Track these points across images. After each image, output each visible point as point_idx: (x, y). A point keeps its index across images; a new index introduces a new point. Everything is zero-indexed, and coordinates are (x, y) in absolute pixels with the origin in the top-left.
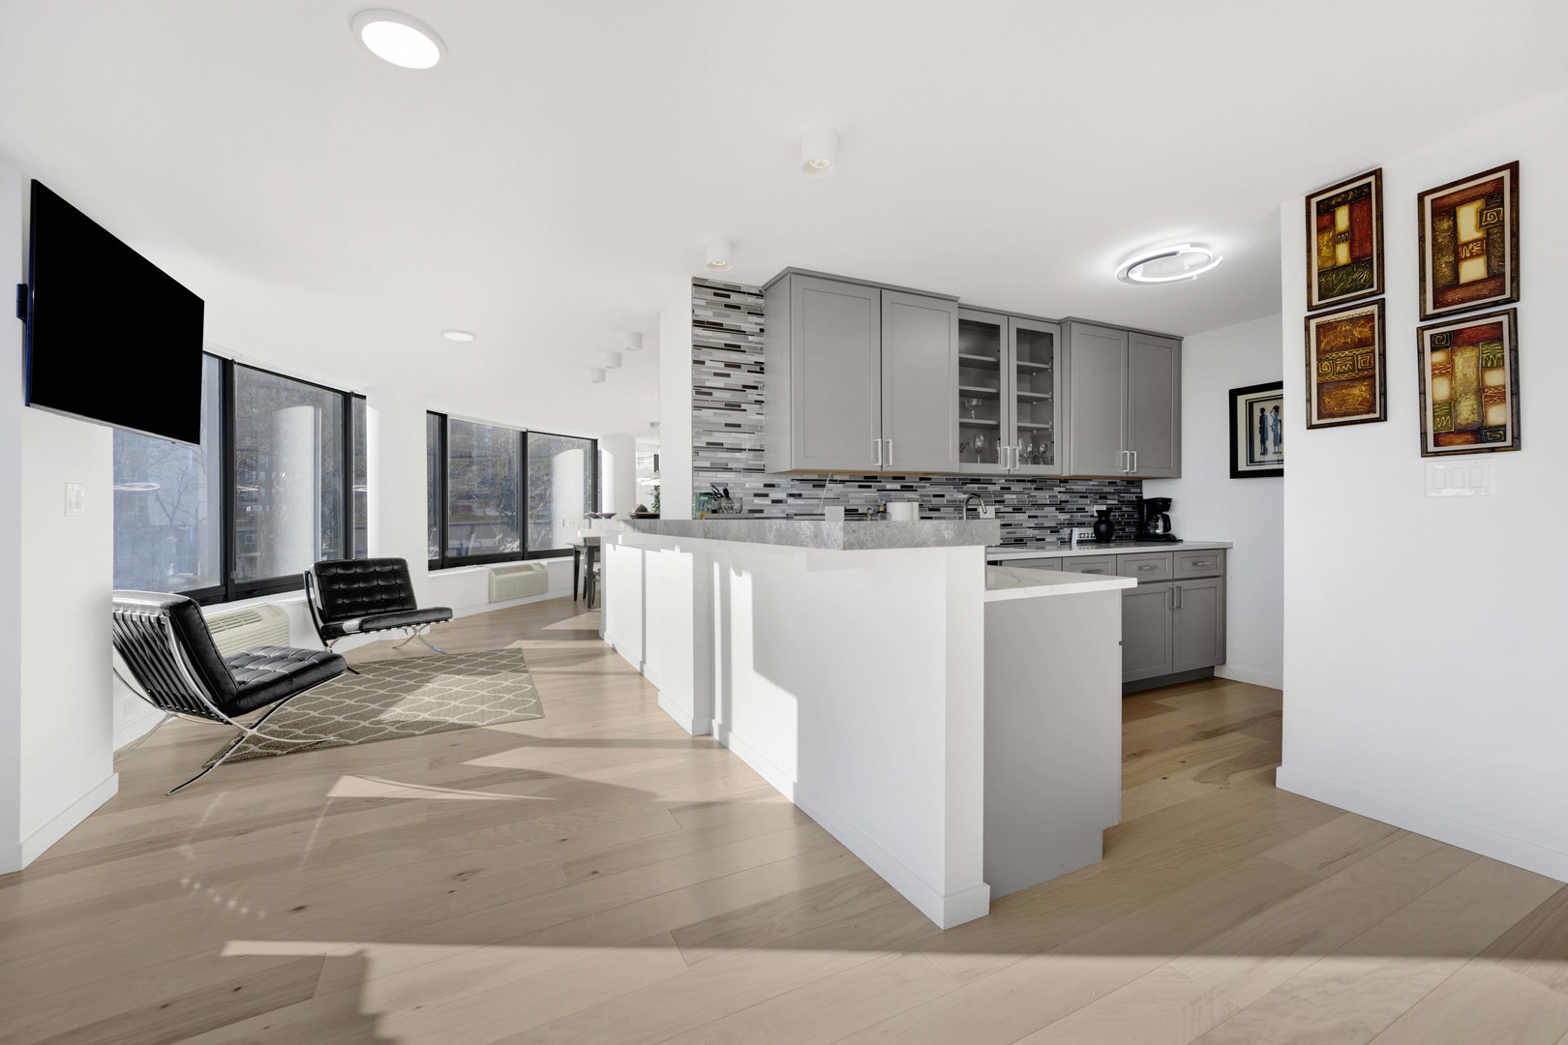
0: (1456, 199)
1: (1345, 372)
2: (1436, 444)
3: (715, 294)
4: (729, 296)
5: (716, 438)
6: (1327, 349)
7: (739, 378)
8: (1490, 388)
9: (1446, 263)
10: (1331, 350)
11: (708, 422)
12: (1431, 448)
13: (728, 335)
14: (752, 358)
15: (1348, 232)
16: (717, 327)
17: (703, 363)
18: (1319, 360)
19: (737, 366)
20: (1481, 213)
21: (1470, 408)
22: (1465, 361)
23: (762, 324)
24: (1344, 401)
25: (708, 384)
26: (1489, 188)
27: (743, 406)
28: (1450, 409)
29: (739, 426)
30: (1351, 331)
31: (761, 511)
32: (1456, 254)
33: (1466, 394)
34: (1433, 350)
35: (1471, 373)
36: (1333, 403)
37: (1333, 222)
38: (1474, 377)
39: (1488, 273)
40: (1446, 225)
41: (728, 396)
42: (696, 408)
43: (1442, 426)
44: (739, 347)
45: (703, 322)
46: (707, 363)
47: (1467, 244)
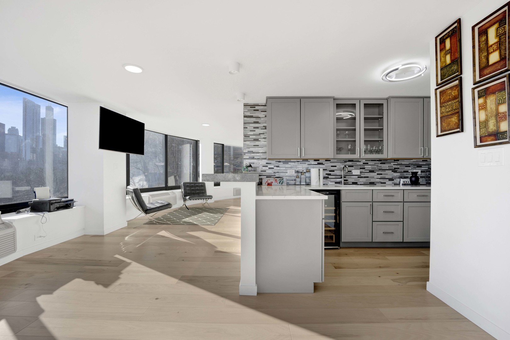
0: (487, 25)
1: (450, 111)
2: (481, 142)
3: (251, 107)
4: (255, 107)
5: (251, 149)
6: (444, 102)
7: (258, 131)
8: (501, 113)
9: (484, 56)
10: (445, 102)
11: (248, 145)
12: (479, 143)
13: (255, 119)
14: (262, 125)
15: (450, 49)
16: (252, 117)
17: (247, 128)
18: (441, 107)
19: (258, 128)
20: (497, 30)
21: (493, 124)
22: (491, 101)
23: (265, 114)
24: (449, 124)
25: (248, 134)
26: (501, 17)
27: (259, 140)
28: (485, 125)
29: (258, 146)
30: (451, 93)
31: (265, 171)
32: (488, 51)
33: (491, 117)
34: (479, 98)
35: (494, 107)
36: (446, 125)
37: (445, 46)
38: (495, 109)
39: (500, 58)
40: (484, 38)
41: (254, 137)
42: (244, 141)
43: (483, 133)
44: (258, 122)
45: (247, 116)
46: (248, 128)
47: (491, 46)
